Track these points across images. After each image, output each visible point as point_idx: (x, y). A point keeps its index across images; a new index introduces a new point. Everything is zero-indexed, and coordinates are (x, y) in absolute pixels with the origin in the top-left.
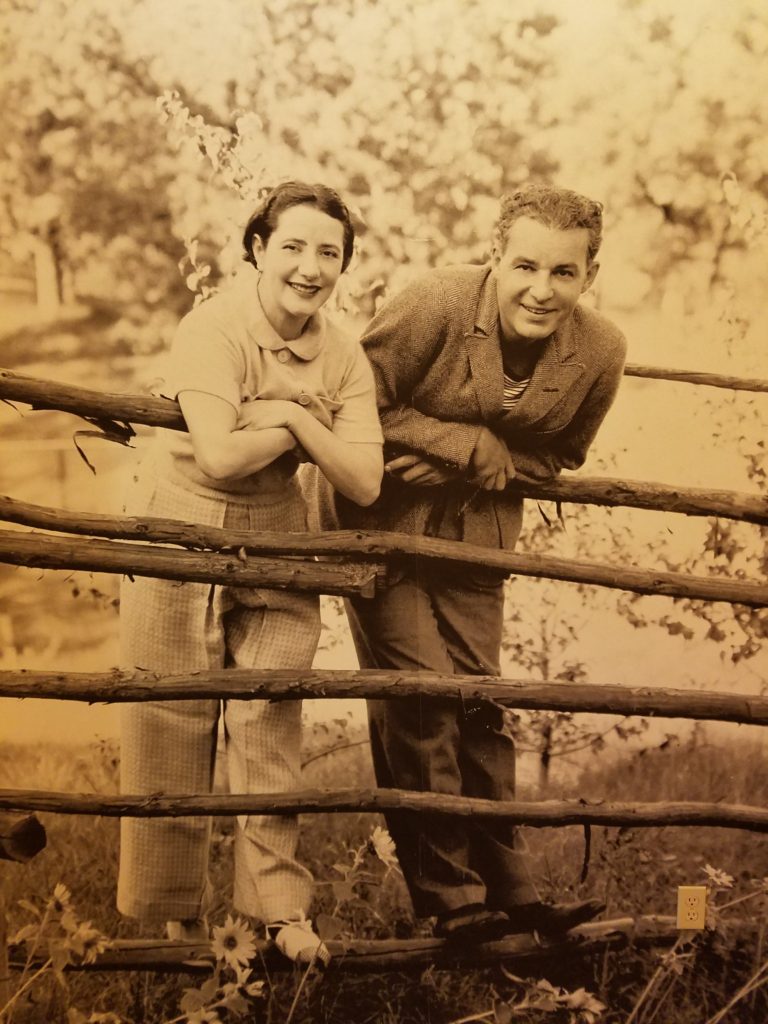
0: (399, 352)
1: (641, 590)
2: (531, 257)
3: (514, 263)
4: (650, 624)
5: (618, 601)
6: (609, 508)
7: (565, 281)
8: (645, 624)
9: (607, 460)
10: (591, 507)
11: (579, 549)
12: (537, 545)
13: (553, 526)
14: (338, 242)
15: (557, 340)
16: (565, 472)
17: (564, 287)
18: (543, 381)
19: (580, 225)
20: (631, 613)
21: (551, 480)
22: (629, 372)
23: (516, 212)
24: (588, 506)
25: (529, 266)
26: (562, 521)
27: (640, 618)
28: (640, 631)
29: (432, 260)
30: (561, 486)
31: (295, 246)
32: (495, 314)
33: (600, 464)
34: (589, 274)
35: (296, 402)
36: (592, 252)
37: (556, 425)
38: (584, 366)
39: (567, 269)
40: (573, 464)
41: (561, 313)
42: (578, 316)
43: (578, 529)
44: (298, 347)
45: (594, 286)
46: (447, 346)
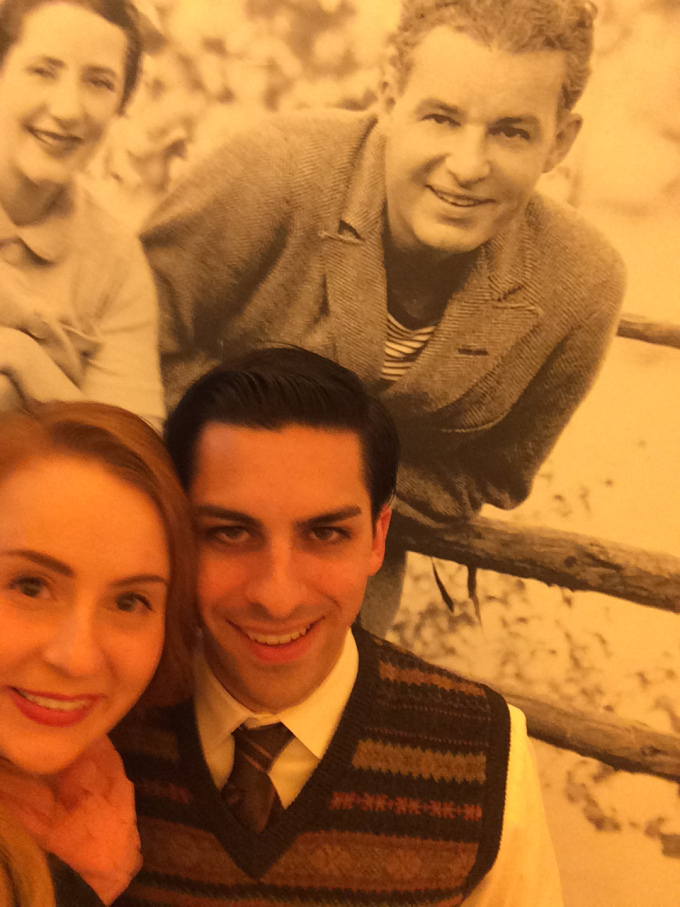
1: (616, 760)
2: (451, 100)
3: (419, 110)
4: (626, 829)
5: (570, 775)
6: (568, 592)
7: (514, 148)
8: (616, 827)
9: (572, 499)
10: (533, 585)
11: (504, 663)
12: (425, 644)
13: (457, 611)
15: (490, 257)
16: (488, 511)
17: (510, 160)
18: (460, 334)
19: (550, 44)
20: (591, 802)
21: (461, 523)
22: (628, 332)
23: (430, 18)
24: (524, 580)
25: (446, 116)
26: (476, 603)
27: (608, 813)
28: (606, 838)
29: (271, 98)
30: (479, 536)
31: (47, 70)
32: (378, 201)
33: (557, 504)
34: (560, 137)
35: (25, 331)
36: (569, 95)
37: (478, 418)
38: (540, 311)
39: (517, 126)
40: (506, 497)
41: (502, 208)
42: (534, 216)
43: (505, 624)
44: (37, 238)
45: (569, 161)
46: (288, 253)
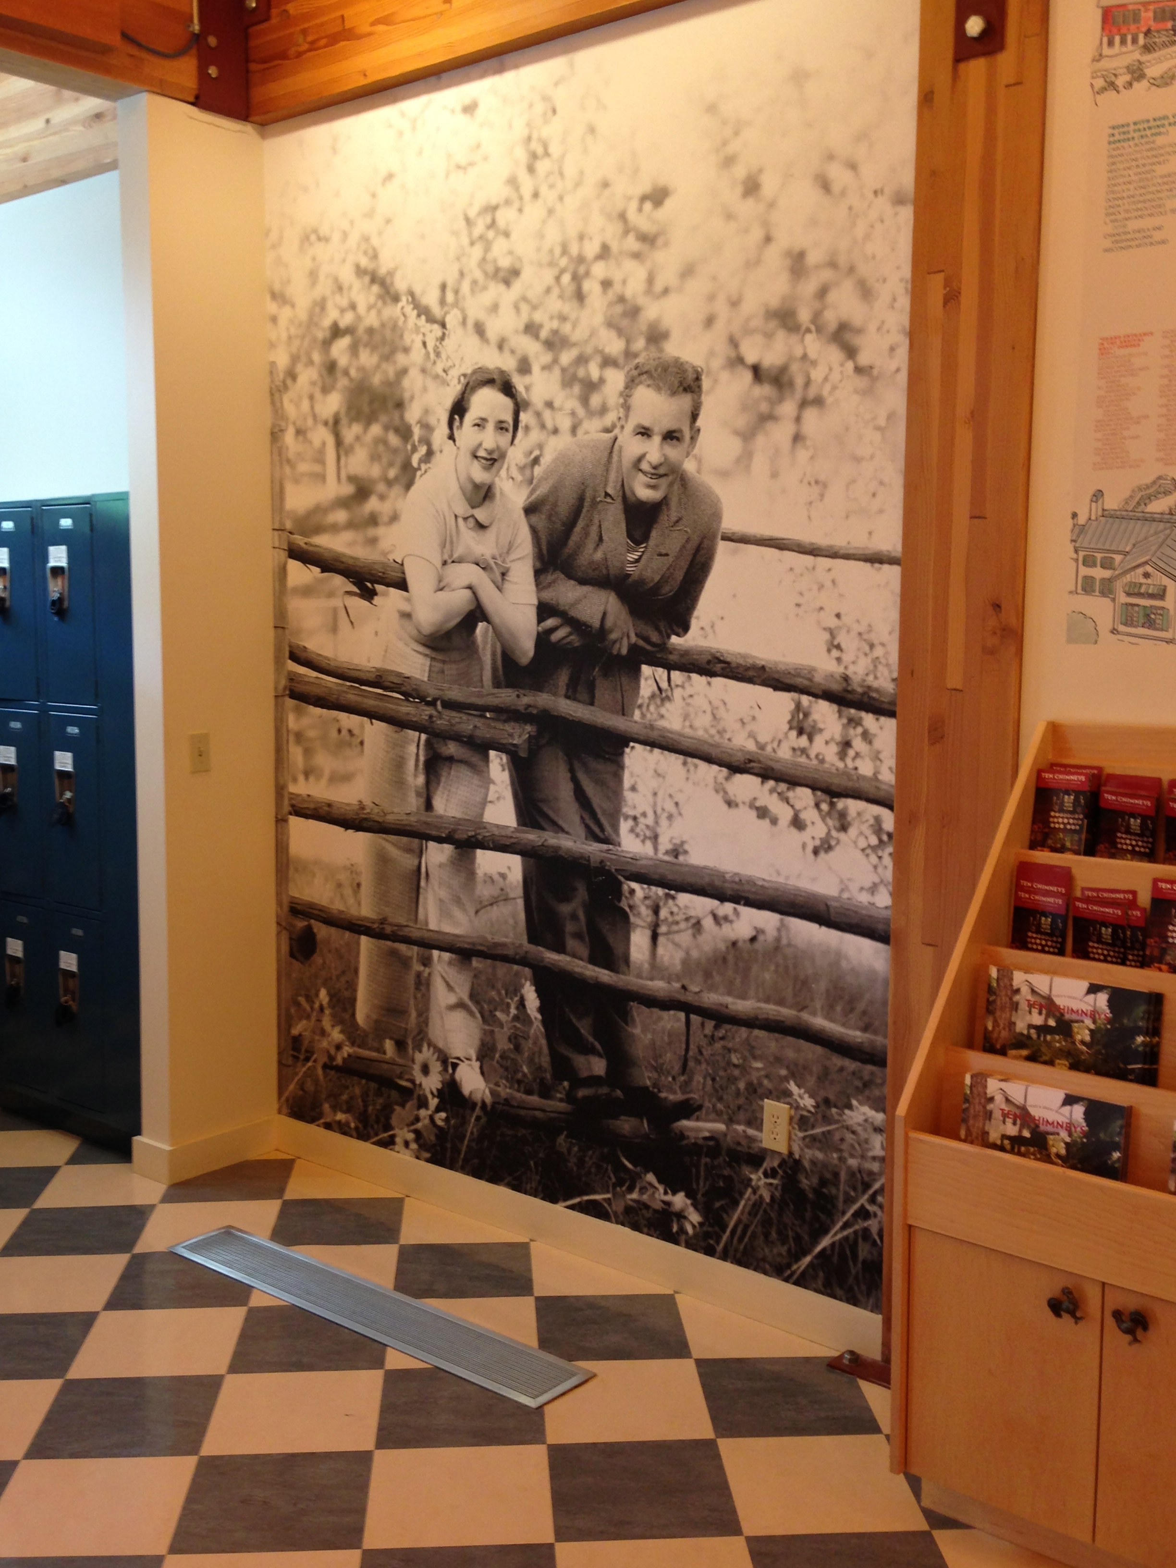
0: (549, 517)
1: (735, 768)
2: (647, 424)
3: (634, 431)
4: (741, 805)
5: (715, 778)
6: (709, 678)
7: (674, 446)
8: (737, 805)
9: (708, 628)
10: (694, 676)
11: (684, 720)
12: (651, 714)
13: (664, 695)
14: (509, 418)
15: (667, 505)
16: (674, 639)
17: (673, 452)
18: (657, 546)
19: (685, 390)
20: (726, 793)
21: (663, 647)
22: (726, 538)
23: (636, 381)
24: (691, 675)
25: (645, 432)
26: (672, 689)
27: (733, 798)
28: (734, 811)
29: (574, 430)
30: (671, 653)
31: (480, 424)
32: (620, 480)
33: (701, 632)
34: (692, 438)
35: (477, 564)
36: (694, 417)
37: (668, 590)
38: (689, 530)
39: (675, 435)
40: (680, 631)
41: (671, 478)
42: (682, 480)
43: (684, 699)
44: (481, 514)
45: (696, 451)
46: (584, 510)
